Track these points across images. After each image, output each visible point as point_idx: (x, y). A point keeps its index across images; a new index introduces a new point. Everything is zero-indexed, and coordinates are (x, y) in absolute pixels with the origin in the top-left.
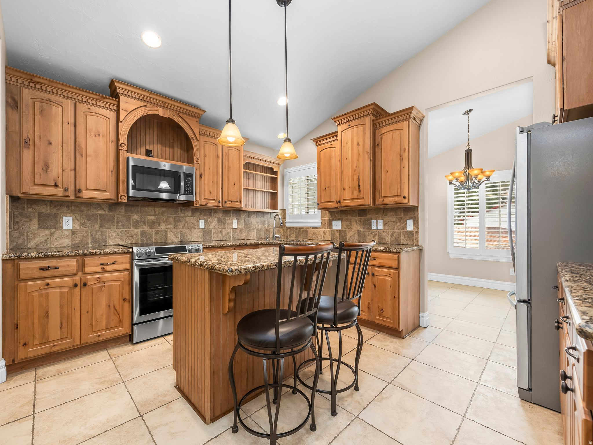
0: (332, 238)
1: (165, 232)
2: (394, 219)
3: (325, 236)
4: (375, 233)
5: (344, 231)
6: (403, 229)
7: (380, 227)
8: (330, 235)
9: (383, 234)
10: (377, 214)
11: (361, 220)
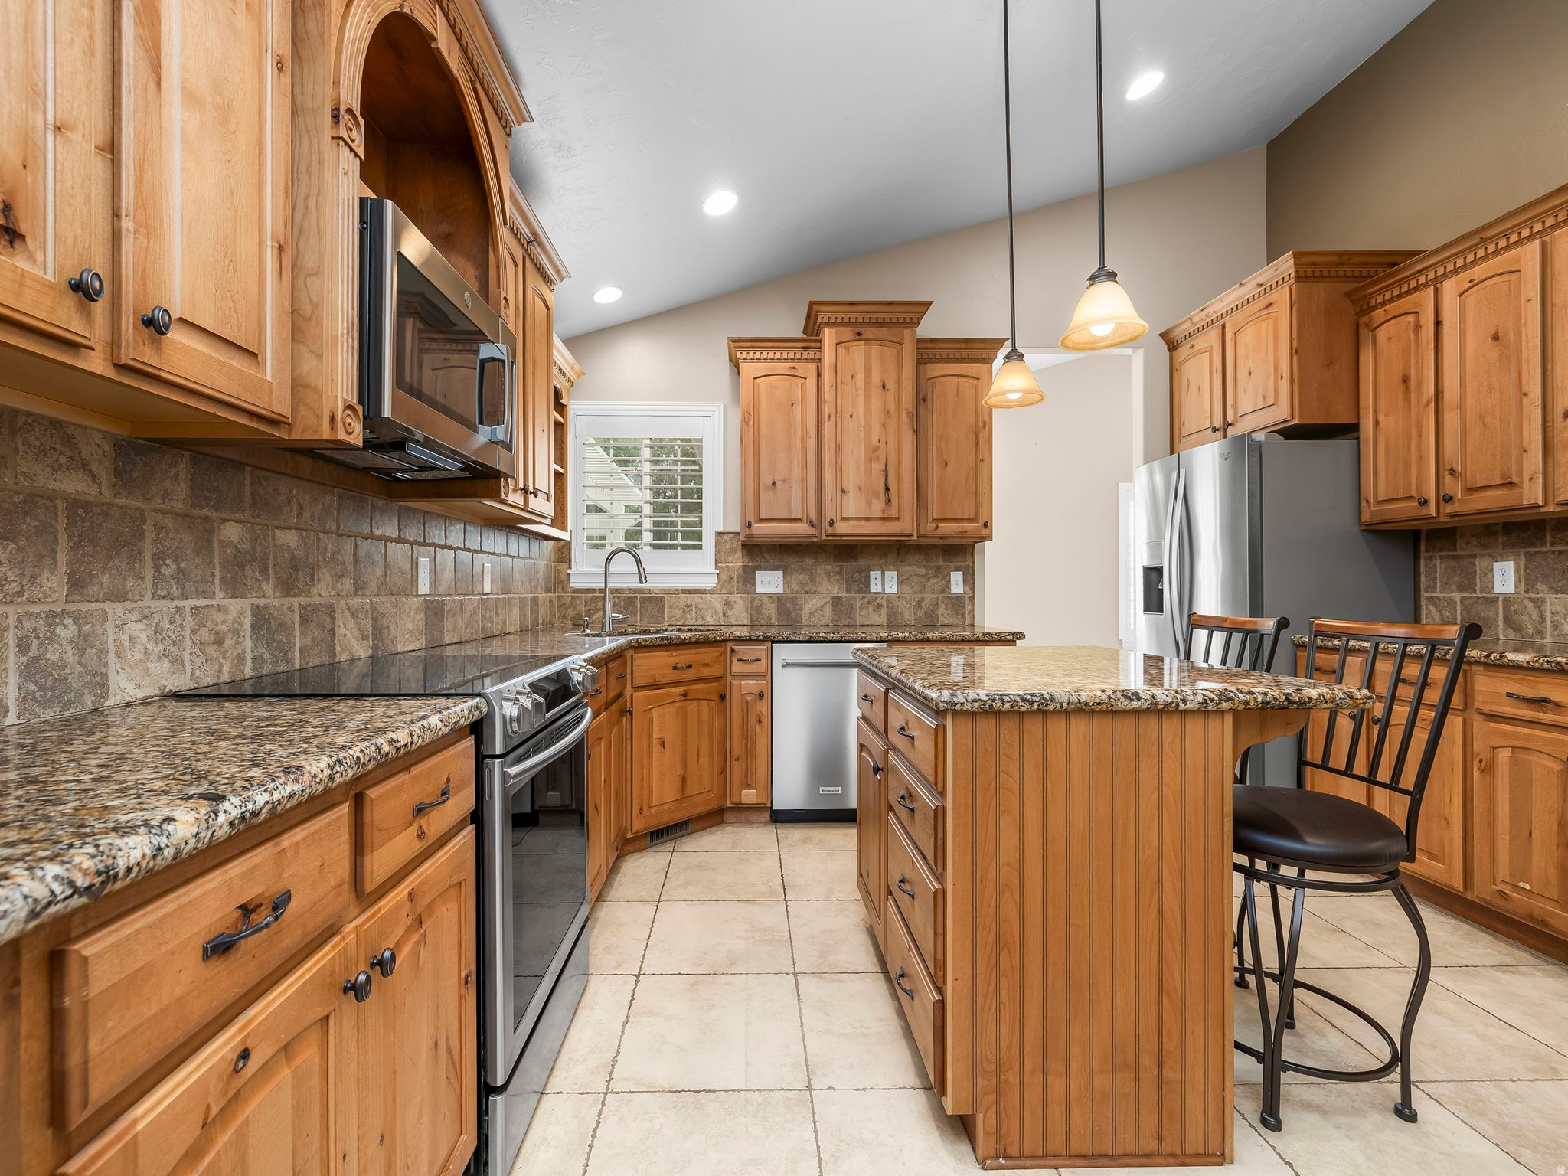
0: (755, 617)
1: (331, 611)
2: (922, 571)
3: (729, 613)
4: (879, 601)
5: (793, 600)
6: (943, 591)
7: (892, 588)
8: (747, 611)
9: (897, 602)
10: (883, 556)
11: (842, 570)
